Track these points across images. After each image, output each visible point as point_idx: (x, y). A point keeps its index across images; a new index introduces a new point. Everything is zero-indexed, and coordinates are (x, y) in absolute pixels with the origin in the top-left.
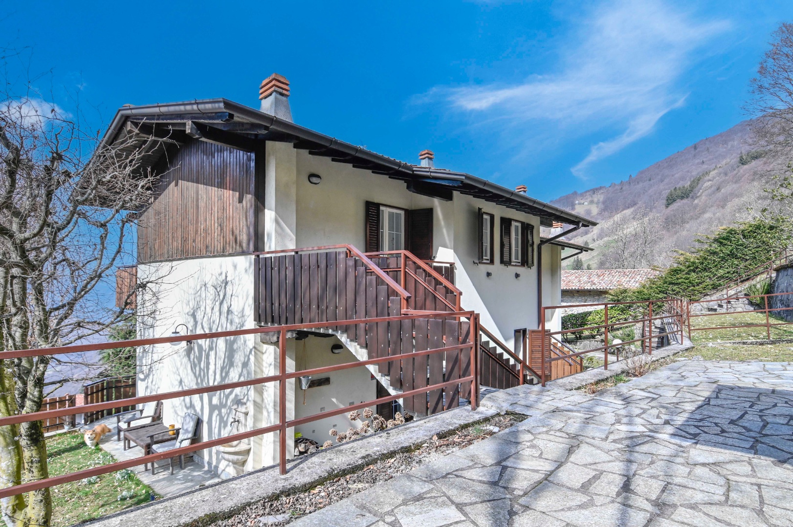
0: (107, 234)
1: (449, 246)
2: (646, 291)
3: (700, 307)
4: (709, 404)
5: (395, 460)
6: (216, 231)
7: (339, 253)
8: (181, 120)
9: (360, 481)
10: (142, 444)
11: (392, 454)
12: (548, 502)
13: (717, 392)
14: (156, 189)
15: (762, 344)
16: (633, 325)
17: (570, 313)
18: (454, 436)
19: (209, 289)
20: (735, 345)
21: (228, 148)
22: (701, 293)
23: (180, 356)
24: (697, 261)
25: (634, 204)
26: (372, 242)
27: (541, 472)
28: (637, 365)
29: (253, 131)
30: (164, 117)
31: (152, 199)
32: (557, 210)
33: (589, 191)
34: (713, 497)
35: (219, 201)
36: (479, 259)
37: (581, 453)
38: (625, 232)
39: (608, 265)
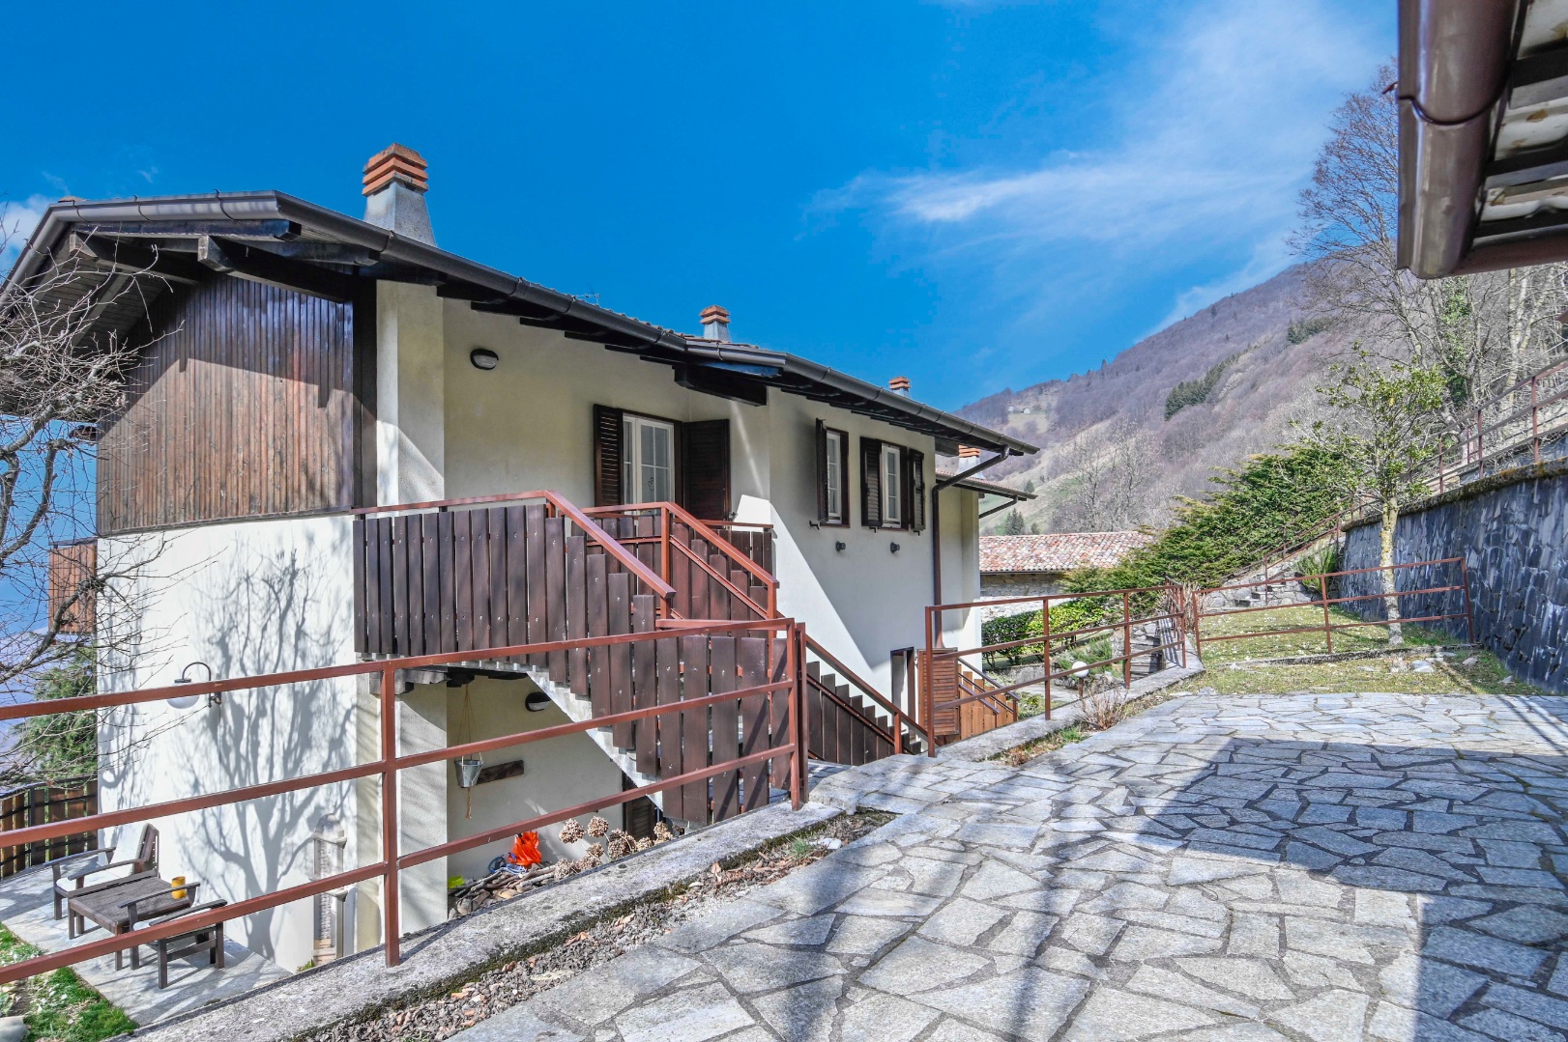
0: (16, 474)
1: (762, 492)
2: (1129, 572)
3: (1222, 599)
4: (1215, 774)
5: (632, 919)
6: (271, 465)
7: (532, 508)
8: (187, 232)
9: (557, 966)
10: (108, 921)
11: (625, 908)
12: (912, 976)
13: (1232, 752)
14: (133, 377)
15: (1318, 662)
16: (1108, 635)
17: (999, 615)
18: (754, 862)
19: (256, 588)
20: (1274, 665)
21: (296, 294)
22: (1223, 574)
23: (193, 731)
24: (1214, 516)
25: (1110, 412)
26: (608, 486)
27: (906, 919)
28: (1102, 708)
29: (346, 259)
30: (150, 226)
31: (123, 400)
32: (962, 424)
33: (1032, 388)
34: (1201, 942)
35: (277, 402)
36: (820, 518)
37: (983, 878)
38: (1094, 464)
39: (1066, 525)
